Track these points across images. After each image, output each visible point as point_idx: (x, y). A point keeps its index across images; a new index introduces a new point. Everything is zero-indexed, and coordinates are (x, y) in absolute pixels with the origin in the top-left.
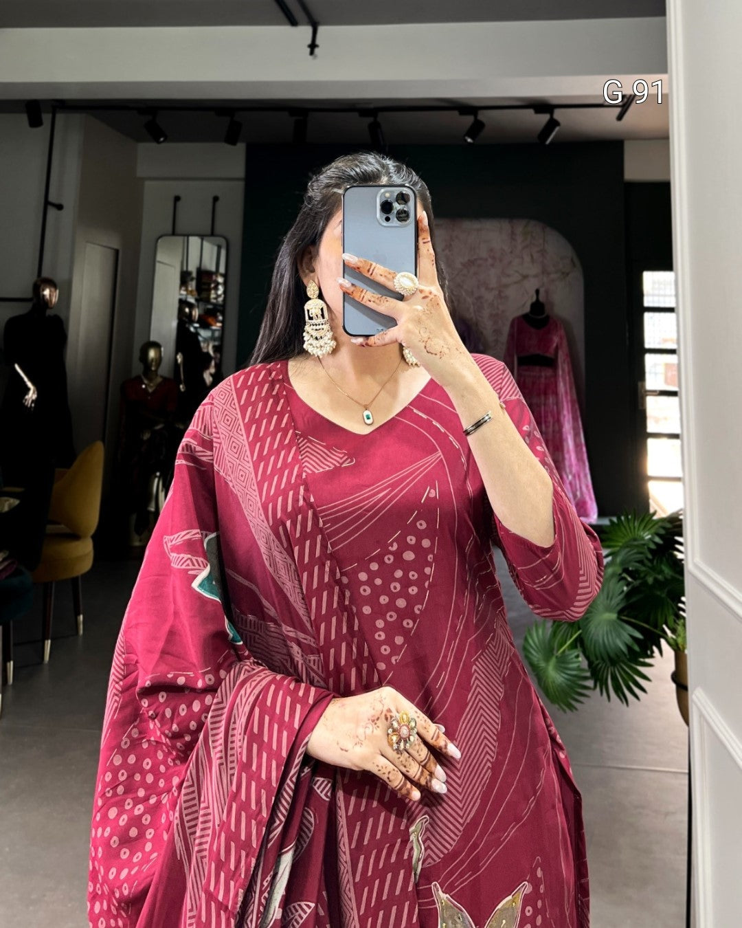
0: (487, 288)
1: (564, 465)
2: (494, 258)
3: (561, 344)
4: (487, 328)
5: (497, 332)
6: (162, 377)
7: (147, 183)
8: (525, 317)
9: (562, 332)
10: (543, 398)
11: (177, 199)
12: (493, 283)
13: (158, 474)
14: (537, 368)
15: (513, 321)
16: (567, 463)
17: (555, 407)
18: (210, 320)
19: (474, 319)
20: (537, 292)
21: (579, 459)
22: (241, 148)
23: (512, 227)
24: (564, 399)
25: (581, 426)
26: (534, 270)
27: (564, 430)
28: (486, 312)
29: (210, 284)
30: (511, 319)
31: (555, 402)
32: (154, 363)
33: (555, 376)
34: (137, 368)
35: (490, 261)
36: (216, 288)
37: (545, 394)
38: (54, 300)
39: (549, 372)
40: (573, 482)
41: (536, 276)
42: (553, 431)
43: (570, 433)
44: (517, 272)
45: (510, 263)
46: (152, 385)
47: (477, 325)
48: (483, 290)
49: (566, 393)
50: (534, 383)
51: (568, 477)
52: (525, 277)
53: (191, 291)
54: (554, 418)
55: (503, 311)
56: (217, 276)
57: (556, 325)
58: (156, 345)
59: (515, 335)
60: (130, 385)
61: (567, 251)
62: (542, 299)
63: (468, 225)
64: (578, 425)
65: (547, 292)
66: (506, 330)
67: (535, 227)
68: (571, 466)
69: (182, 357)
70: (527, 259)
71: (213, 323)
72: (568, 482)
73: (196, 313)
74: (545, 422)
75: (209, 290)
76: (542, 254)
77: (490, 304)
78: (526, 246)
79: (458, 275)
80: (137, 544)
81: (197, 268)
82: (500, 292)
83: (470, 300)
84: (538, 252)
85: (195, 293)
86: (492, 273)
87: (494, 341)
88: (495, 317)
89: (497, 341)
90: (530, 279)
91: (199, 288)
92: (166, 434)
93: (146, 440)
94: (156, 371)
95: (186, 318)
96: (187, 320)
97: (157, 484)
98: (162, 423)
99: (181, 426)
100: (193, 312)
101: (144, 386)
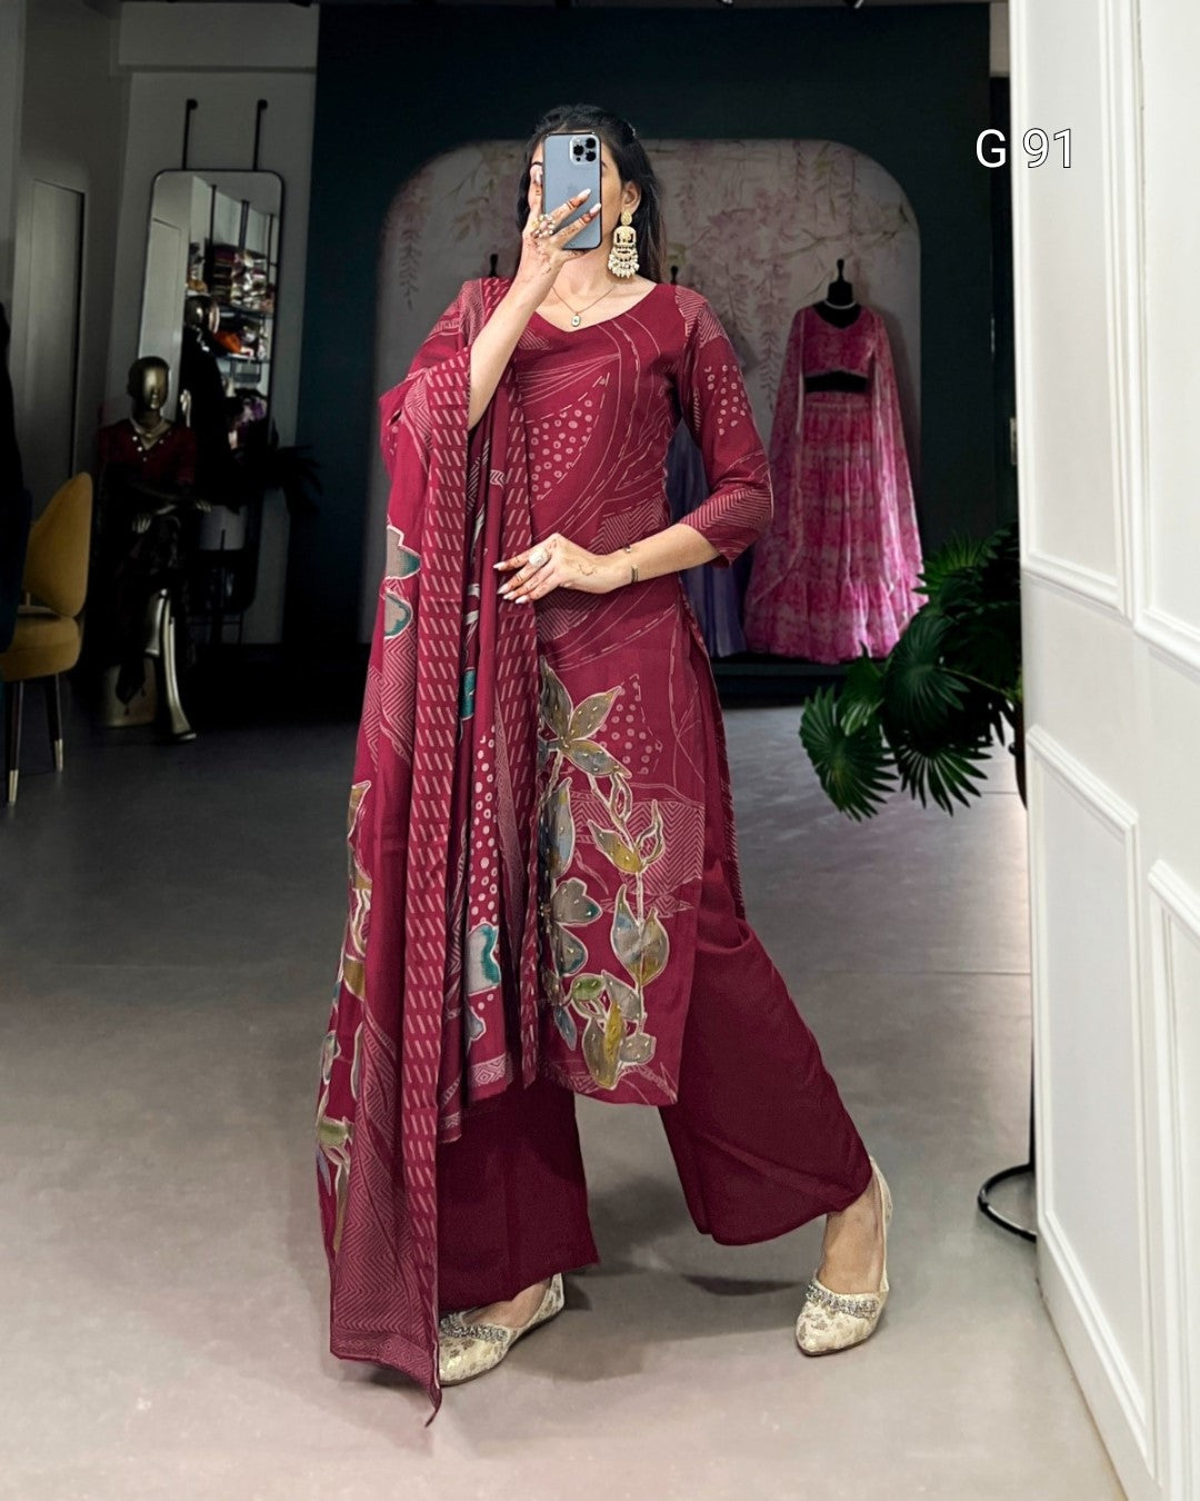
0: (753, 261)
1: (882, 564)
2: (766, 208)
3: (880, 353)
4: (753, 327)
5: (769, 336)
6: (167, 421)
7: (136, 77)
8: (819, 307)
9: (882, 332)
10: (847, 445)
11: (192, 105)
12: (764, 252)
13: (164, 592)
14: (839, 395)
15: (798, 314)
16: (887, 561)
17: (868, 463)
18: (229, 340)
19: (730, 314)
20: (841, 264)
21: (908, 556)
22: (315, 9)
23: (799, 154)
24: (884, 448)
25: (911, 496)
26: (839, 227)
27: (882, 503)
28: (751, 303)
29: (229, 271)
30: (793, 313)
31: (868, 453)
32: (155, 397)
33: (870, 408)
35: (759, 214)
36: (241, 279)
37: (852, 440)
39: (854, 403)
40: (897, 595)
41: (838, 238)
42: (864, 507)
43: (893, 510)
44: (805, 231)
45: (793, 216)
46: (149, 436)
47: (735, 324)
48: (746, 263)
49: (887, 436)
50: (832, 423)
51: (888, 588)
52: (820, 240)
53: (196, 282)
54: (865, 482)
55: (781, 300)
56: (242, 257)
57: (873, 321)
58: (157, 363)
59: (802, 337)
61: (893, 194)
62: (846, 278)
63: (720, 150)
64: (907, 491)
65: (857, 265)
66: (785, 330)
67: (838, 154)
68: (894, 566)
69: (189, 398)
70: (824, 208)
71: (234, 346)
72: (888, 595)
73: (215, 316)
74: (851, 490)
75: (229, 283)
76: (850, 201)
77: (758, 287)
78: (821, 188)
79: (702, 237)
80: (118, 722)
81: (206, 240)
82: (775, 266)
83: (722, 282)
84: (843, 196)
85: (203, 286)
86: (764, 231)
87: (764, 351)
88: (765, 310)
89: (769, 351)
90: (828, 243)
91: (209, 278)
92: (179, 524)
93: (141, 535)
94: (158, 410)
95: (198, 326)
96: (198, 329)
97: (161, 610)
98: (172, 503)
99: (207, 508)
100: (211, 316)
101: (135, 438)
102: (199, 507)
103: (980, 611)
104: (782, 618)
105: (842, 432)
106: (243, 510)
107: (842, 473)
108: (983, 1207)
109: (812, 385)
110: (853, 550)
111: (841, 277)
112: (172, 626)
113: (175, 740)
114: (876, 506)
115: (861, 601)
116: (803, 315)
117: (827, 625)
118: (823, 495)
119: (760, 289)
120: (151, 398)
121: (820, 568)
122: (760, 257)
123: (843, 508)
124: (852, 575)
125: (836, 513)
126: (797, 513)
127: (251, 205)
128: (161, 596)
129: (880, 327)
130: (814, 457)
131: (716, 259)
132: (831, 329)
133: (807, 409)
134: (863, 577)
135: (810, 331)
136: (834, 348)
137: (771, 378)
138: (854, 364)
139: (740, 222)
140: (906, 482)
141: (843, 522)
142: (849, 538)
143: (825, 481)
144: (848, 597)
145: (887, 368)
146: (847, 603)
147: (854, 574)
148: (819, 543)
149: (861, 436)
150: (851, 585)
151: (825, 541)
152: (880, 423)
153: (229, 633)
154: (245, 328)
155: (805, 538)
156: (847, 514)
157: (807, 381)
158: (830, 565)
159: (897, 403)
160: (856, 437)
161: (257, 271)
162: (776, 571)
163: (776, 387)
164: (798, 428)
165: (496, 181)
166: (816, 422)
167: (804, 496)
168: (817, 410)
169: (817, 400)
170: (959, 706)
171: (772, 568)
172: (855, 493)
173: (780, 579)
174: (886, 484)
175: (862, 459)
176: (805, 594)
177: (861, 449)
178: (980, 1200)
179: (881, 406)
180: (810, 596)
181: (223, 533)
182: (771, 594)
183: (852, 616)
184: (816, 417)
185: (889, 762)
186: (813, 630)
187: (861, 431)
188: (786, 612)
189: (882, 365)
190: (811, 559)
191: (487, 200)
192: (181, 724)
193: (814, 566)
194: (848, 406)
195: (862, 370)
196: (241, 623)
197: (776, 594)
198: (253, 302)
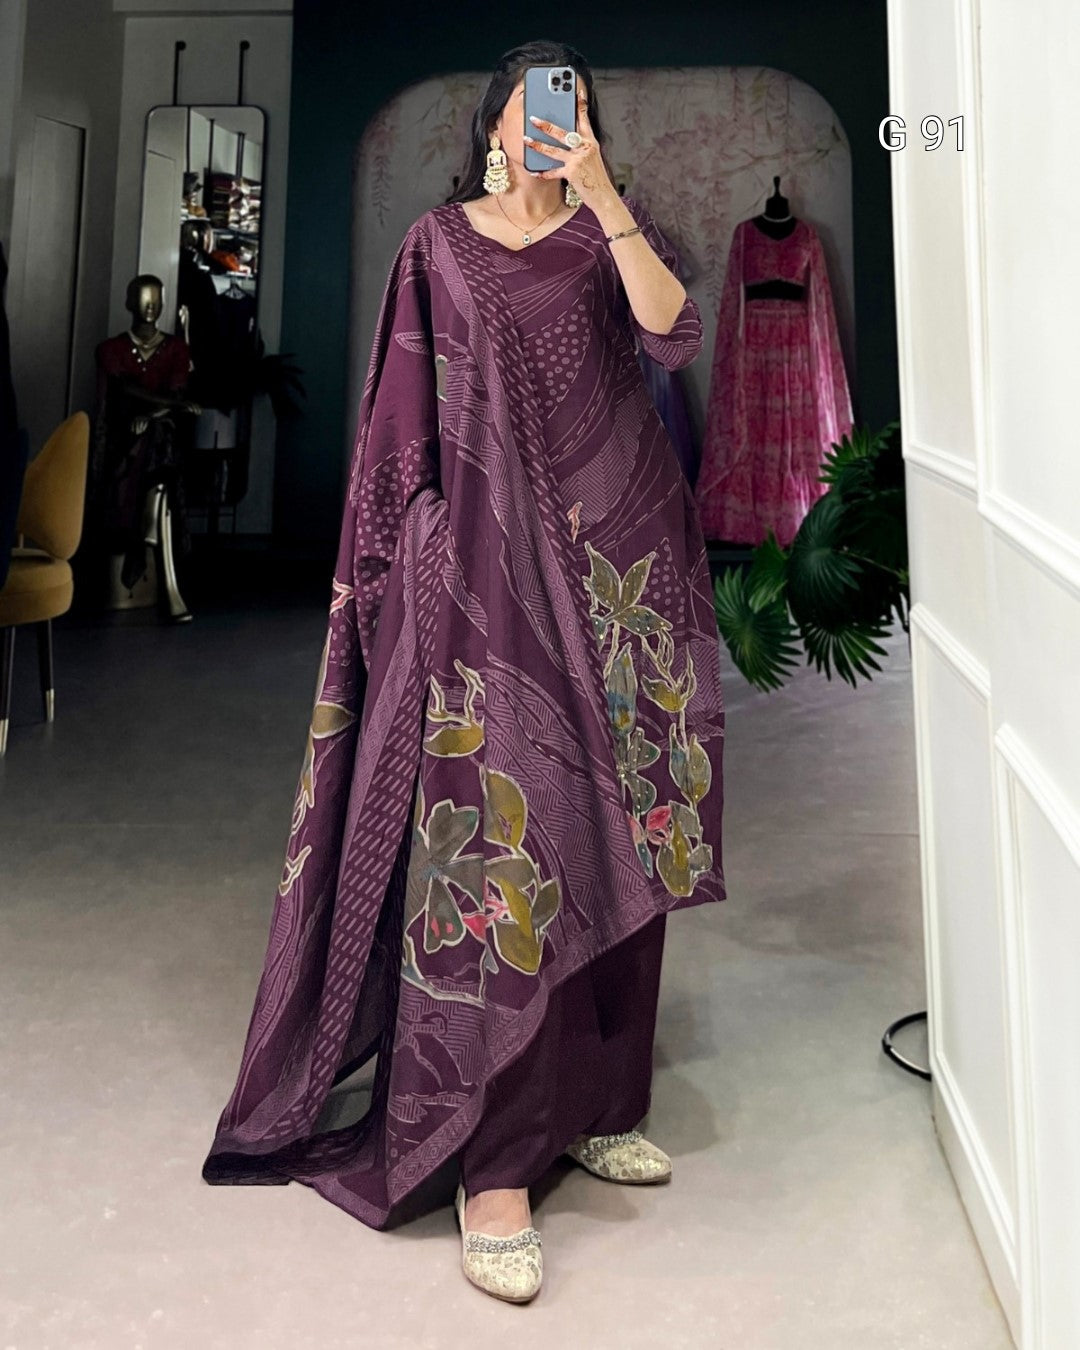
0: (696, 179)
2: (707, 130)
3: (815, 262)
4: (697, 240)
5: (713, 248)
6: (162, 333)
7: (129, 21)
8: (758, 221)
9: (817, 243)
10: (786, 348)
11: (180, 46)
12: (706, 172)
13: (161, 487)
14: (778, 302)
15: (739, 227)
17: (806, 365)
18: (230, 259)
19: (676, 227)
20: (777, 181)
23: (736, 80)
24: (820, 352)
25: (848, 396)
26: (774, 147)
27: (820, 402)
28: (695, 218)
29: (227, 198)
30: (734, 228)
31: (806, 355)
32: (150, 311)
33: (806, 315)
35: (701, 135)
36: (238, 204)
37: (790, 344)
39: (794, 309)
41: (775, 157)
42: (804, 405)
43: (829, 407)
44: (745, 151)
45: (732, 138)
46: (146, 346)
47: (681, 238)
48: (689, 181)
49: (824, 340)
50: (771, 328)
52: (759, 159)
53: (196, 208)
54: (803, 382)
55: (722, 215)
56: (239, 184)
57: (808, 233)
58: (154, 282)
59: (742, 249)
60: (109, 350)
61: (828, 116)
62: (783, 193)
63: (662, 77)
64: (842, 391)
65: (793, 182)
66: (727, 243)
67: (772, 79)
69: (187, 312)
70: (761, 129)
71: (232, 265)
73: (210, 239)
74: (790, 390)
75: (227, 208)
76: (786, 122)
77: (701, 204)
78: (759, 110)
79: (648, 158)
80: (124, 604)
81: (205, 169)
82: (717, 183)
83: (668, 198)
84: (778, 118)
85: (202, 211)
86: (705, 153)
87: (710, 262)
88: (709, 224)
89: (713, 262)
90: (766, 162)
91: (208, 204)
92: (173, 425)
93: (140, 435)
94: (153, 323)
95: (195, 247)
96: (194, 250)
97: (159, 503)
98: (166, 407)
99: (197, 410)
100: (206, 238)
101: (134, 351)
102: (191, 410)
103: (872, 498)
104: (730, 508)
105: (781, 337)
106: (233, 413)
107: (782, 375)
108: (887, 1049)
109: (753, 293)
110: (793, 446)
111: (777, 193)
112: (169, 518)
113: (171, 621)
114: (815, 406)
115: (802, 493)
116: (743, 227)
117: (771, 514)
118: (764, 395)
119: (703, 204)
120: (146, 313)
121: (763, 462)
122: (702, 175)
123: (784, 407)
124: (793, 468)
125: (777, 412)
126: (741, 412)
127: (247, 136)
128: (158, 491)
129: (814, 237)
130: (755, 360)
131: (661, 177)
132: (770, 241)
133: (748, 315)
134: (803, 469)
135: (749, 245)
136: (772, 260)
137: (715, 287)
138: (792, 273)
139: (683, 144)
140: (842, 382)
141: (783, 420)
142: (790, 436)
143: (765, 381)
144: (790, 489)
145: (822, 276)
146: (789, 494)
147: (795, 467)
148: (762, 440)
149: (798, 341)
150: (792, 477)
151: (768, 438)
152: (816, 327)
153: (224, 525)
154: (243, 248)
155: (749, 434)
156: (788, 413)
157: (747, 289)
158: (772, 460)
159: (832, 308)
160: (794, 341)
161: (252, 197)
162: (723, 465)
163: (719, 295)
164: (741, 332)
165: (459, 109)
166: (756, 327)
167: (748, 397)
168: (757, 316)
169: (759, 307)
170: (855, 586)
171: (720, 463)
172: (794, 393)
173: (727, 473)
174: (823, 384)
175: (800, 362)
176: (750, 485)
177: (799, 352)
178: (884, 1042)
179: (817, 312)
180: (755, 488)
181: (216, 434)
182: (718, 486)
183: (794, 506)
184: (757, 323)
185: (796, 638)
186: (759, 519)
187: (798, 336)
188: (732, 502)
189: (818, 275)
190: (755, 453)
191: (450, 127)
192: (178, 606)
193: (758, 460)
194: (786, 312)
195: (798, 278)
196: (234, 515)
197: (723, 486)
198: (250, 226)
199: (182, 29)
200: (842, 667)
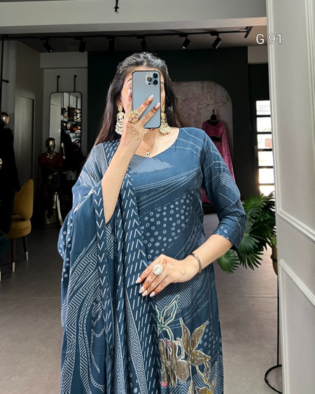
0: (193, 110)
2: (195, 97)
6: (56, 153)
7: (45, 70)
8: (209, 121)
9: (224, 127)
11: (58, 77)
12: (195, 108)
13: (56, 193)
18: (75, 129)
20: (213, 111)
22: (86, 53)
23: (203, 84)
26: (212, 102)
28: (192, 120)
29: (74, 113)
32: (52, 147)
33: (221, 145)
34: (45, 149)
35: (194, 99)
38: (7, 122)
39: (219, 144)
41: (213, 104)
44: (205, 103)
45: (202, 99)
46: (51, 156)
48: (191, 111)
52: (208, 105)
53: (66, 117)
55: (199, 120)
56: (76, 110)
58: (53, 139)
60: (42, 157)
61: (226, 93)
63: (184, 84)
65: (217, 111)
67: (211, 84)
69: (63, 144)
70: (209, 97)
73: (69, 125)
75: (74, 116)
76: (215, 95)
77: (194, 117)
78: (208, 92)
80: (48, 223)
81: (68, 107)
82: (198, 111)
83: (185, 115)
84: (213, 94)
85: (68, 118)
86: (195, 103)
90: (211, 106)
91: (69, 115)
92: (59, 176)
93: (50, 180)
94: (53, 150)
96: (64, 128)
98: (57, 172)
101: (48, 157)
106: (75, 171)
112: (59, 201)
127: (78, 98)
139: (189, 101)
185: (237, 260)
199: (59, 72)
200: (250, 264)
